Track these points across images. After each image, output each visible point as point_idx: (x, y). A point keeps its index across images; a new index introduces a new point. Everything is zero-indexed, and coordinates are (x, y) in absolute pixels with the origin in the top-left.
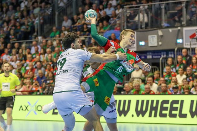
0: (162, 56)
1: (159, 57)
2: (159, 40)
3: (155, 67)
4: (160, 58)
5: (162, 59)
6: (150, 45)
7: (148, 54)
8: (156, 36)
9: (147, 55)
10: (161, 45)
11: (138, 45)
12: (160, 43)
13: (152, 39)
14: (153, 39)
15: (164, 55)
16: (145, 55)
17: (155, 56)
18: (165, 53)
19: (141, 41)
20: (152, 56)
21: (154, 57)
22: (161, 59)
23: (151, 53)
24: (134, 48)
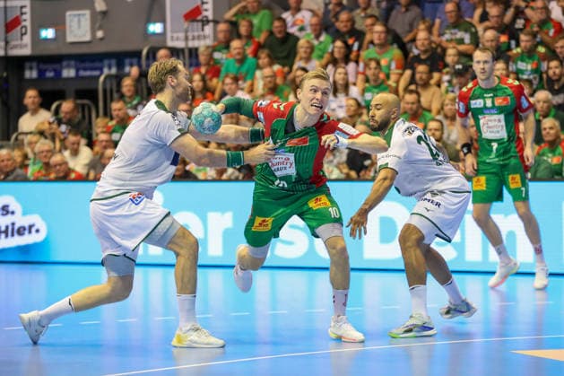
0: (106, 71)
1: (96, 73)
2: (97, 25)
3: (86, 101)
4: (98, 77)
5: (105, 78)
6: (70, 39)
7: (65, 63)
8: (87, 12)
9: (62, 68)
10: (101, 39)
11: (36, 39)
12: (100, 34)
13: (76, 19)
14: (79, 21)
15: (110, 68)
16: (56, 66)
17: (85, 69)
18: (114, 62)
19: (46, 27)
20: (77, 71)
21: (82, 73)
22: (102, 79)
23: (73, 63)
24: (26, 46)
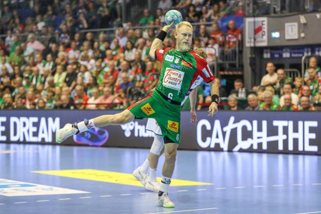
0: (306, 54)
1: (301, 55)
2: (301, 31)
3: (295, 70)
4: (301, 57)
5: (305, 58)
6: (287, 37)
7: (284, 50)
8: (296, 24)
9: (283, 52)
10: (303, 38)
11: (270, 37)
12: (303, 35)
13: (290, 28)
14: (292, 29)
15: (308, 52)
16: (280, 52)
17: (295, 53)
18: (310, 50)
19: (275, 31)
20: (291, 54)
21: (294, 55)
22: (303, 58)
23: (288, 50)
24: (265, 41)
